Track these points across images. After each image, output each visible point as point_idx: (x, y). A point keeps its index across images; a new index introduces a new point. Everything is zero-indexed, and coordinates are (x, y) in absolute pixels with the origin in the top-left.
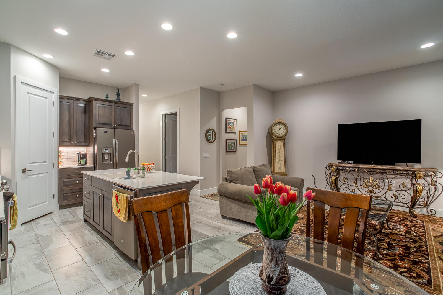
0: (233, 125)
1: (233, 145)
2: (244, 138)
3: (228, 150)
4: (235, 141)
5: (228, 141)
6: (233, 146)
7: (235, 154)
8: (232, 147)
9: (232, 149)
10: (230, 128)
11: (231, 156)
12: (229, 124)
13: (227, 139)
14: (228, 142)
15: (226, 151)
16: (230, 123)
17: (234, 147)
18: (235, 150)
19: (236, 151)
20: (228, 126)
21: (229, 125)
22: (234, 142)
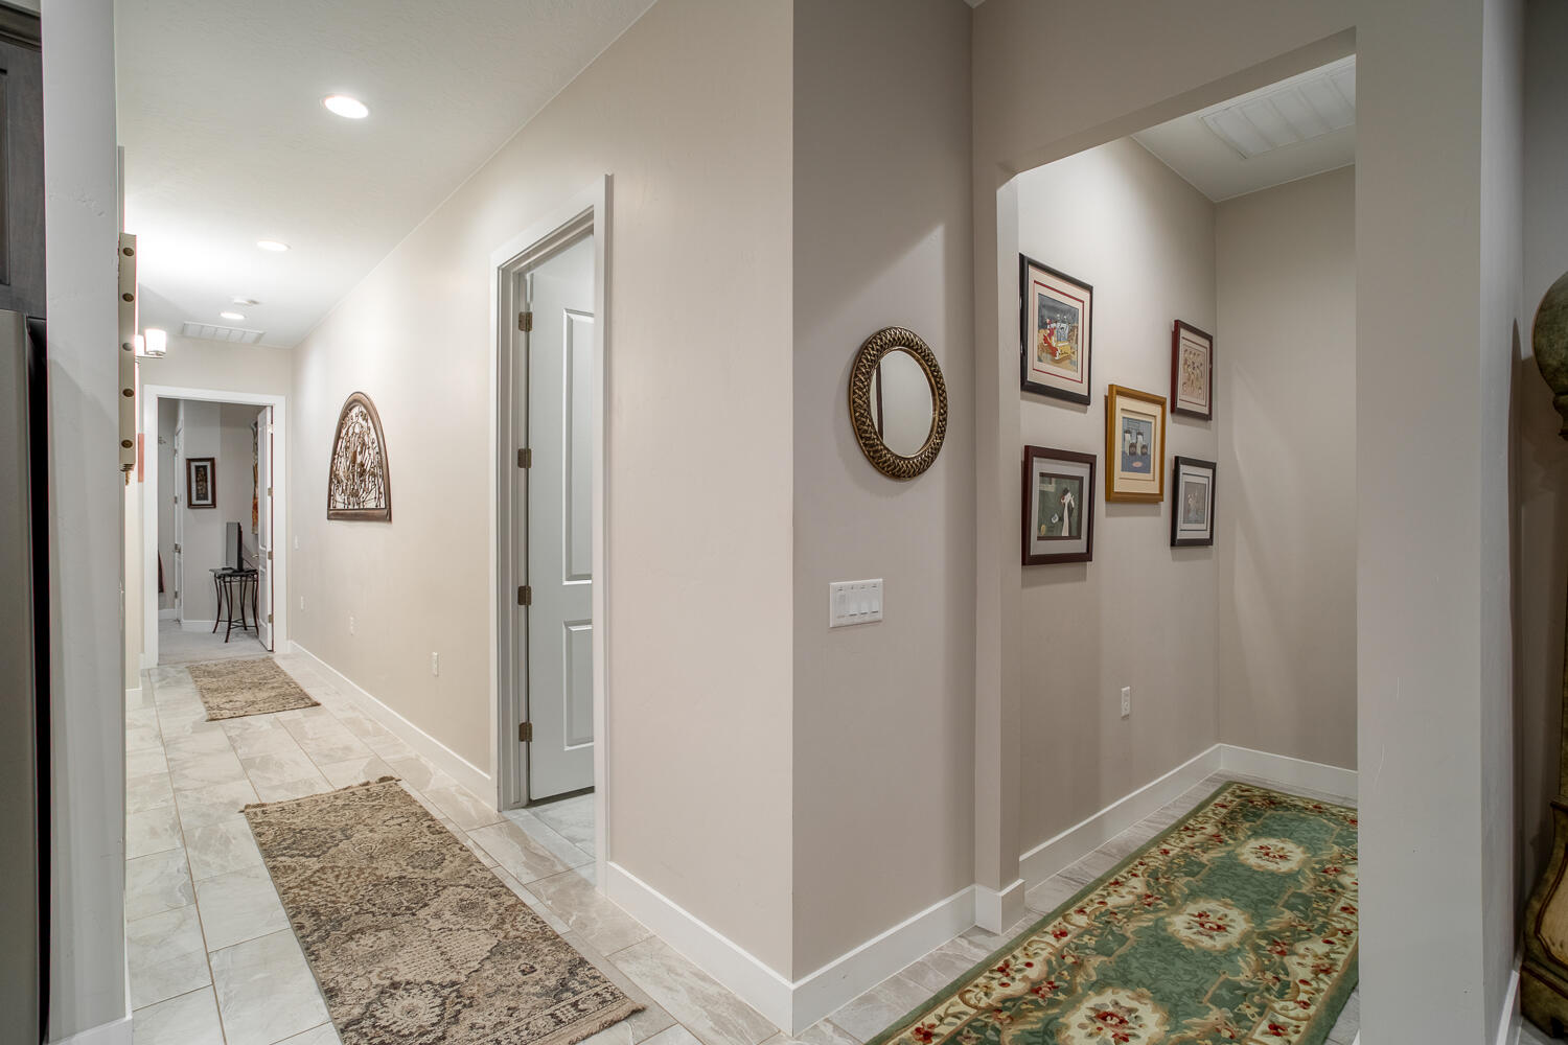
0: (1073, 329)
1: (1068, 498)
2: (1139, 451)
3: (1038, 548)
4: (1082, 470)
5: (1040, 466)
6: (1070, 511)
7: (1083, 577)
8: (1061, 519)
9: (1065, 533)
10: (1053, 351)
11: (1057, 591)
12: (1041, 317)
13: (1027, 448)
14: (1036, 478)
15: (1028, 560)
16: (1050, 309)
17: (1075, 513)
18: (1079, 546)
19: (1086, 557)
20: (1035, 337)
21: (1043, 325)
22: (1081, 479)
